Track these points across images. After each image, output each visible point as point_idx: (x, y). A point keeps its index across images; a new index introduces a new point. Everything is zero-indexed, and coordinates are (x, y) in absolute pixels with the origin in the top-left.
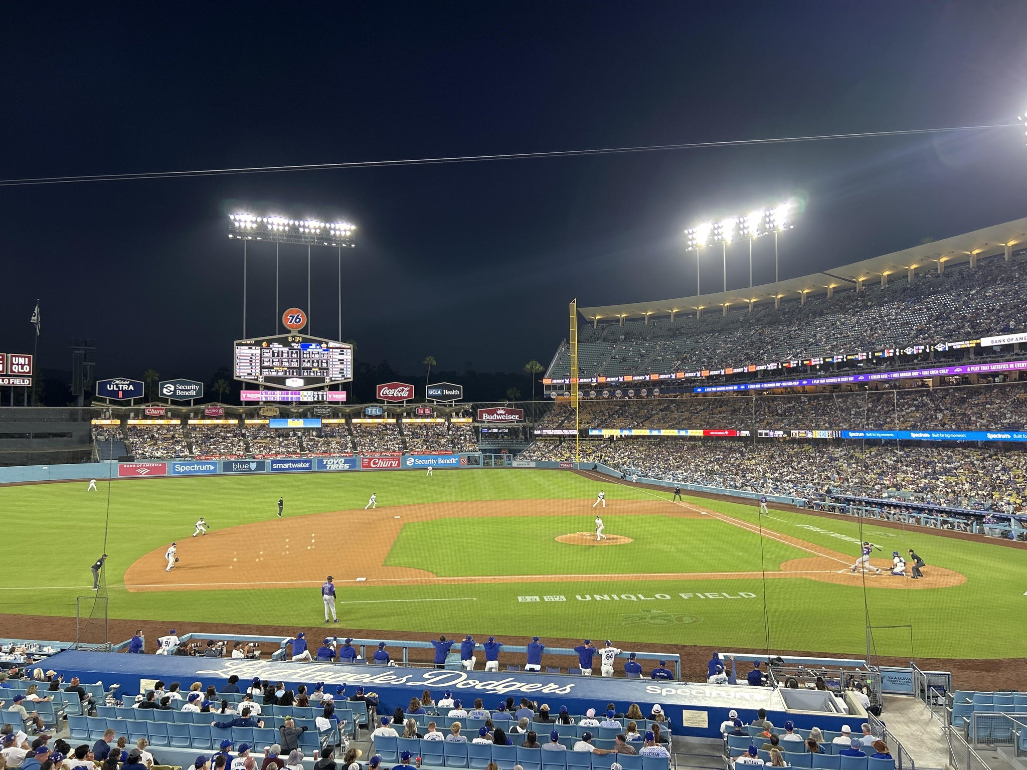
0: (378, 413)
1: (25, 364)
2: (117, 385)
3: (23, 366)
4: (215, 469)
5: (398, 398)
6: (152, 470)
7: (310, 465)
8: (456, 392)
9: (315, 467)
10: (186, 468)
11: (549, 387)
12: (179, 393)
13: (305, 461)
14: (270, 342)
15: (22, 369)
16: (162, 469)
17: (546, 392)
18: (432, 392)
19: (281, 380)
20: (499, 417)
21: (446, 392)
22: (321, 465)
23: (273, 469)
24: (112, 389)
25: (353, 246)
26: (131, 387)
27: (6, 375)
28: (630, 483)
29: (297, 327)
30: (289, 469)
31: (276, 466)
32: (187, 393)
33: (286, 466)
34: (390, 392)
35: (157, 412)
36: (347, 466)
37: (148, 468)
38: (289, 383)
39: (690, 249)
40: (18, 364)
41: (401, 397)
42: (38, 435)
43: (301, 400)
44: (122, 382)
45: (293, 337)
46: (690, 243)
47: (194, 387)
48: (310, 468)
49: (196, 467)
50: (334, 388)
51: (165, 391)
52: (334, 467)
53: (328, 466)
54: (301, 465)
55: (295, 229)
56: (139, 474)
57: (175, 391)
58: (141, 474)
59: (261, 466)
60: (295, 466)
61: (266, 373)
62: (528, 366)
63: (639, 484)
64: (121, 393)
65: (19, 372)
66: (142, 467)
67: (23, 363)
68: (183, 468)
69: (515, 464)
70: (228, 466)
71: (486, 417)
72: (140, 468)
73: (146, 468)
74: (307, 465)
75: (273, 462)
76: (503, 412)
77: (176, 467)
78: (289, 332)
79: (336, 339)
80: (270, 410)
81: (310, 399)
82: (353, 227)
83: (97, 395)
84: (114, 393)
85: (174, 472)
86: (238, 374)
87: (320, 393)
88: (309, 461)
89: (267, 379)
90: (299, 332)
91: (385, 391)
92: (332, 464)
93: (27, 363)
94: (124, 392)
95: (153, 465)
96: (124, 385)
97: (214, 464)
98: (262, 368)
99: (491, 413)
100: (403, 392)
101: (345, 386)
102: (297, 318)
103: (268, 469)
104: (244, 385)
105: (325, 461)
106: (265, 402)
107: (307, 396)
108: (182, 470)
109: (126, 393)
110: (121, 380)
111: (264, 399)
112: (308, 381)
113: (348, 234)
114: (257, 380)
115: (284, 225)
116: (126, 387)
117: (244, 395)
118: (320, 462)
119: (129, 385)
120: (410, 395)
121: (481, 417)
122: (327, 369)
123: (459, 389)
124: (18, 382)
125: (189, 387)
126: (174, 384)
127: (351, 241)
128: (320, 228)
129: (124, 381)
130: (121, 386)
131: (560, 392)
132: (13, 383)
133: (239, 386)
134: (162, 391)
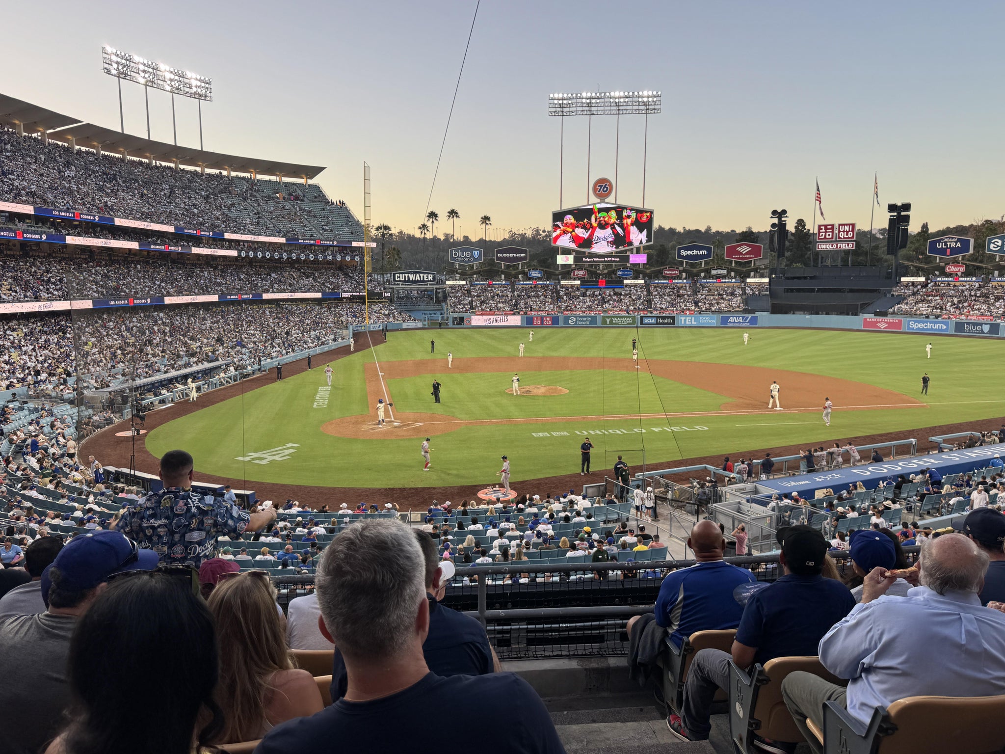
2: (945, 242)
3: (847, 232)
4: (947, 328)
15: (847, 235)
16: (899, 325)
24: (941, 247)
27: (836, 241)
37: (886, 323)
40: (844, 231)
42: (851, 291)
44: (951, 240)
49: (929, 325)
51: (992, 246)
58: (880, 328)
64: (948, 251)
65: (844, 238)
66: (882, 321)
67: (848, 230)
72: (880, 322)
73: (885, 322)
77: (911, 323)
83: (927, 254)
93: (851, 230)
94: (951, 249)
96: (952, 243)
108: (915, 327)
109: (953, 250)
110: (950, 238)
124: (844, 246)
129: (953, 238)
132: (840, 247)
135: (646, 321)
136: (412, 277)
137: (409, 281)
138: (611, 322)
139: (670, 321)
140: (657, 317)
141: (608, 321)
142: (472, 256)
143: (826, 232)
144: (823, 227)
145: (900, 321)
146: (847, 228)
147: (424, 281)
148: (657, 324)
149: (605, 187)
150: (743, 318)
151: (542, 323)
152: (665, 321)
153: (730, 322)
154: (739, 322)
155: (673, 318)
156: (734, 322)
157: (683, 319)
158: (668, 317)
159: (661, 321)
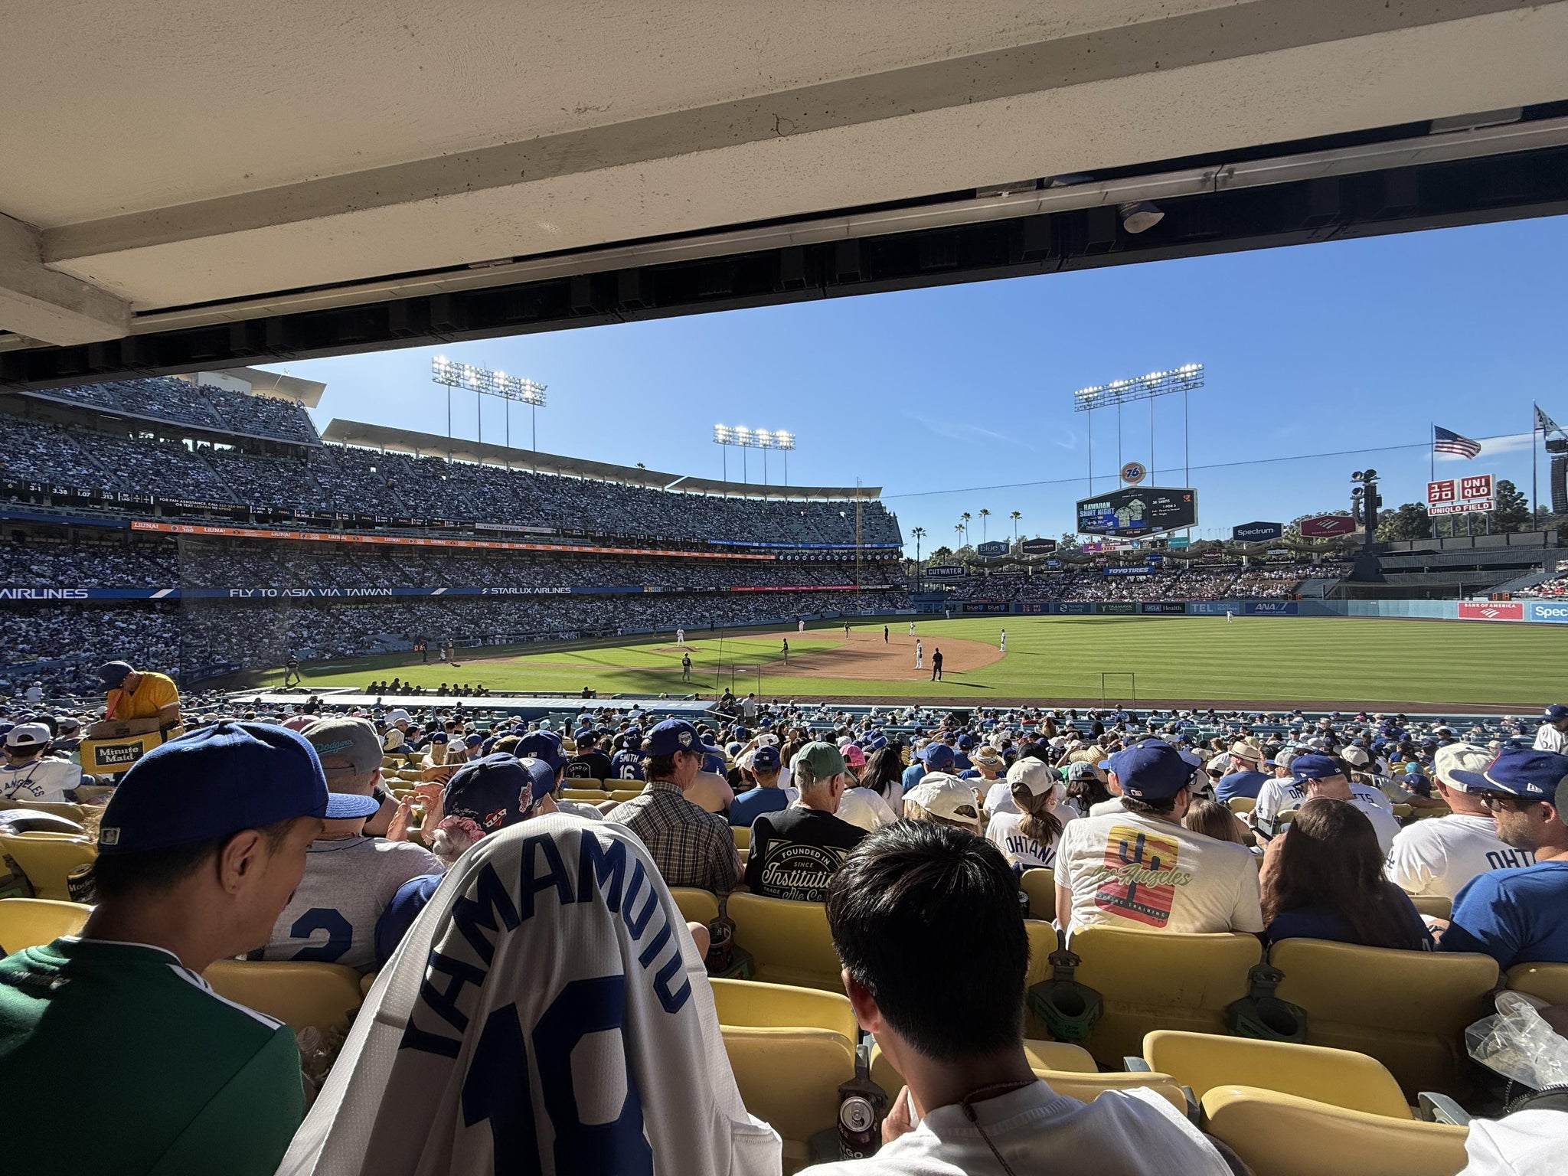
1: (1481, 486)
3: (1478, 488)
10: (1553, 612)
16: (1519, 611)
37: (1496, 609)
40: (1472, 488)
58: (1487, 617)
65: (1473, 496)
66: (1488, 607)
67: (1478, 485)
68: (1548, 612)
72: (1485, 608)
73: (1499, 609)
77: (1537, 609)
93: (1483, 484)
95: (1504, 606)
108: (1546, 615)
132: (1468, 510)
135: (1149, 608)
136: (943, 571)
137: (940, 575)
138: (1107, 608)
139: (1180, 608)
140: (1162, 604)
141: (1104, 608)
142: (999, 549)
143: (1441, 491)
144: (1436, 486)
145: (1519, 607)
146: (1477, 483)
147: (953, 574)
148: (1163, 611)
149: (1135, 470)
150: (1276, 604)
151: (1032, 610)
152: (1172, 609)
153: (1259, 610)
154: (1271, 610)
155: (1183, 605)
156: (1264, 610)
157: (1195, 606)
158: (1177, 604)
159: (1167, 609)
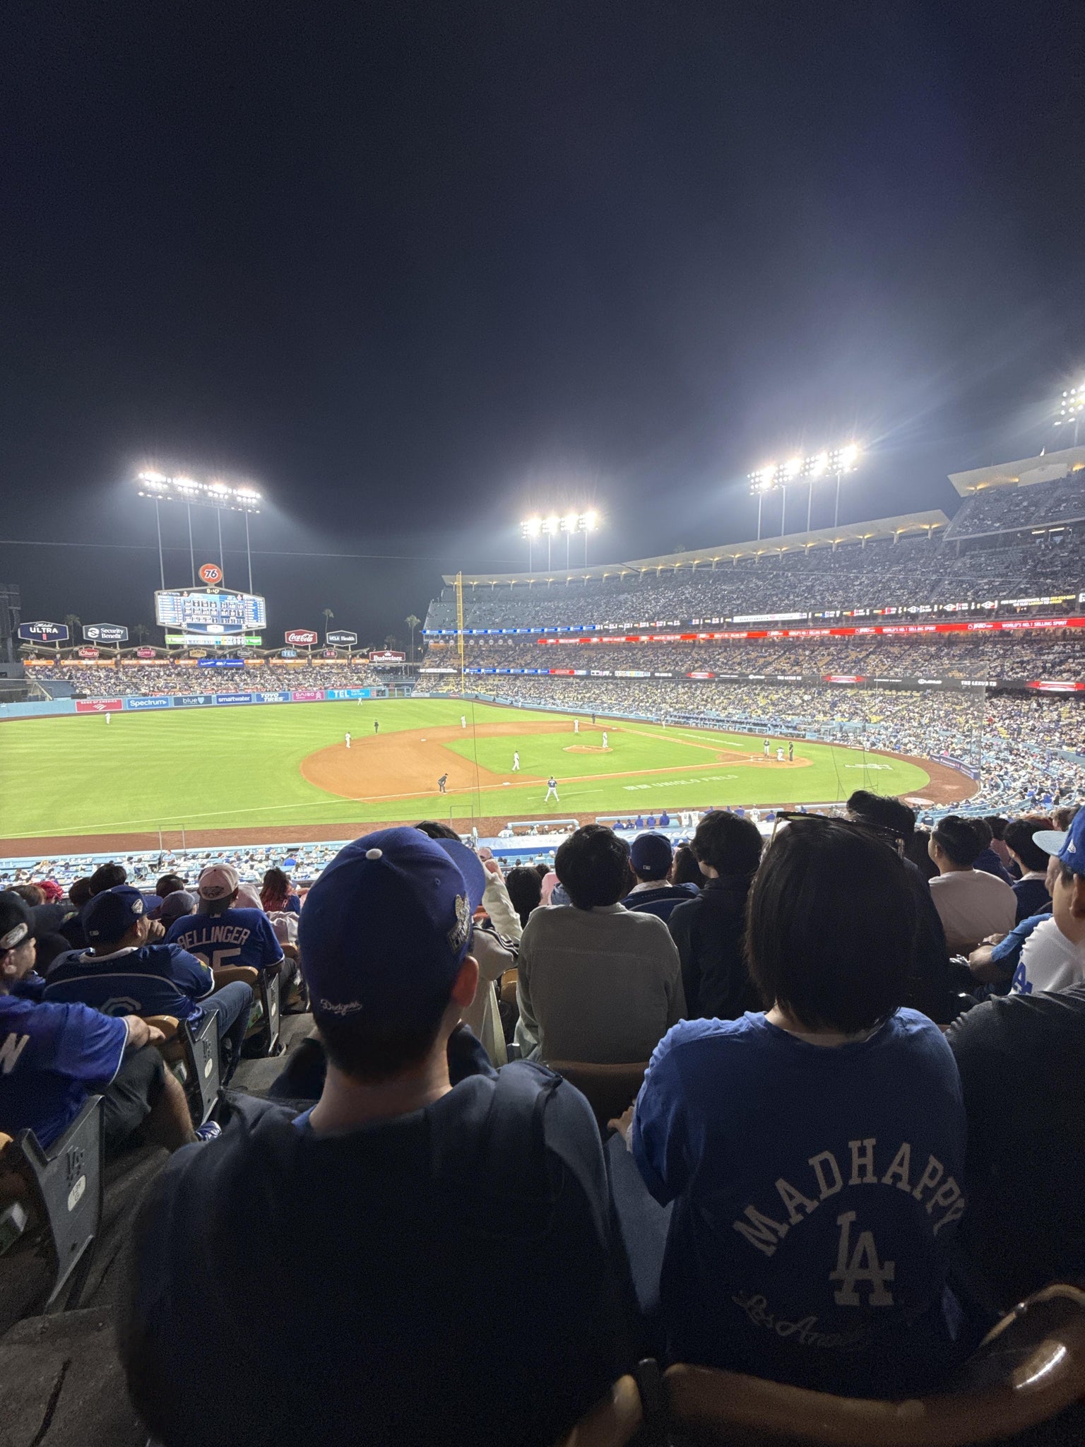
0: (293, 655)
2: (40, 628)
5: (304, 643)
6: (109, 705)
7: (250, 699)
8: (351, 639)
9: (254, 700)
10: (140, 703)
11: (427, 637)
12: (104, 636)
13: (245, 696)
14: (189, 593)
17: (425, 640)
18: (332, 638)
19: (203, 626)
20: (387, 659)
21: (344, 638)
22: (260, 698)
23: (218, 702)
24: (34, 631)
25: (258, 512)
26: (55, 630)
28: (517, 707)
29: (216, 580)
30: (232, 702)
31: (220, 700)
32: (112, 637)
33: (230, 700)
34: (298, 638)
35: (90, 654)
36: (281, 699)
37: (104, 704)
38: (210, 629)
39: (524, 537)
41: (307, 642)
43: (222, 644)
44: (45, 626)
45: (211, 589)
46: (525, 533)
47: (118, 631)
48: (250, 700)
49: (150, 702)
50: (249, 634)
51: (90, 634)
52: (270, 700)
53: (265, 699)
54: (242, 699)
55: (204, 493)
56: (96, 709)
57: (100, 634)
58: (98, 709)
59: (208, 700)
60: (237, 699)
61: (189, 620)
62: (409, 619)
63: (523, 708)
64: (44, 635)
66: (98, 703)
68: (138, 703)
69: (414, 694)
70: (178, 701)
71: (376, 658)
72: (93, 704)
73: (102, 704)
74: (247, 699)
75: (218, 697)
76: (390, 655)
77: (131, 702)
78: (206, 585)
79: (247, 592)
80: (199, 652)
81: (231, 643)
82: (259, 496)
83: (20, 637)
84: (39, 636)
85: (130, 706)
86: (161, 621)
87: (239, 638)
88: (250, 695)
89: (189, 625)
90: (216, 585)
91: (293, 637)
92: (268, 697)
94: (48, 634)
95: (109, 701)
96: (47, 628)
97: (166, 700)
98: (184, 615)
99: (380, 655)
100: (308, 637)
101: (259, 633)
102: (213, 572)
103: (214, 702)
104: (166, 630)
105: (262, 695)
106: (189, 646)
107: (228, 641)
108: (136, 705)
109: (50, 636)
110: (44, 624)
111: (188, 643)
112: (227, 627)
113: (254, 501)
114: (180, 626)
115: (195, 489)
116: (49, 630)
117: (170, 639)
118: (259, 697)
119: (52, 628)
120: (314, 640)
121: (372, 658)
122: (244, 618)
123: (354, 636)
125: (114, 631)
126: (99, 628)
127: (257, 509)
128: (227, 494)
129: (47, 624)
130: (44, 629)
131: (436, 640)
133: (161, 631)
134: (87, 634)
